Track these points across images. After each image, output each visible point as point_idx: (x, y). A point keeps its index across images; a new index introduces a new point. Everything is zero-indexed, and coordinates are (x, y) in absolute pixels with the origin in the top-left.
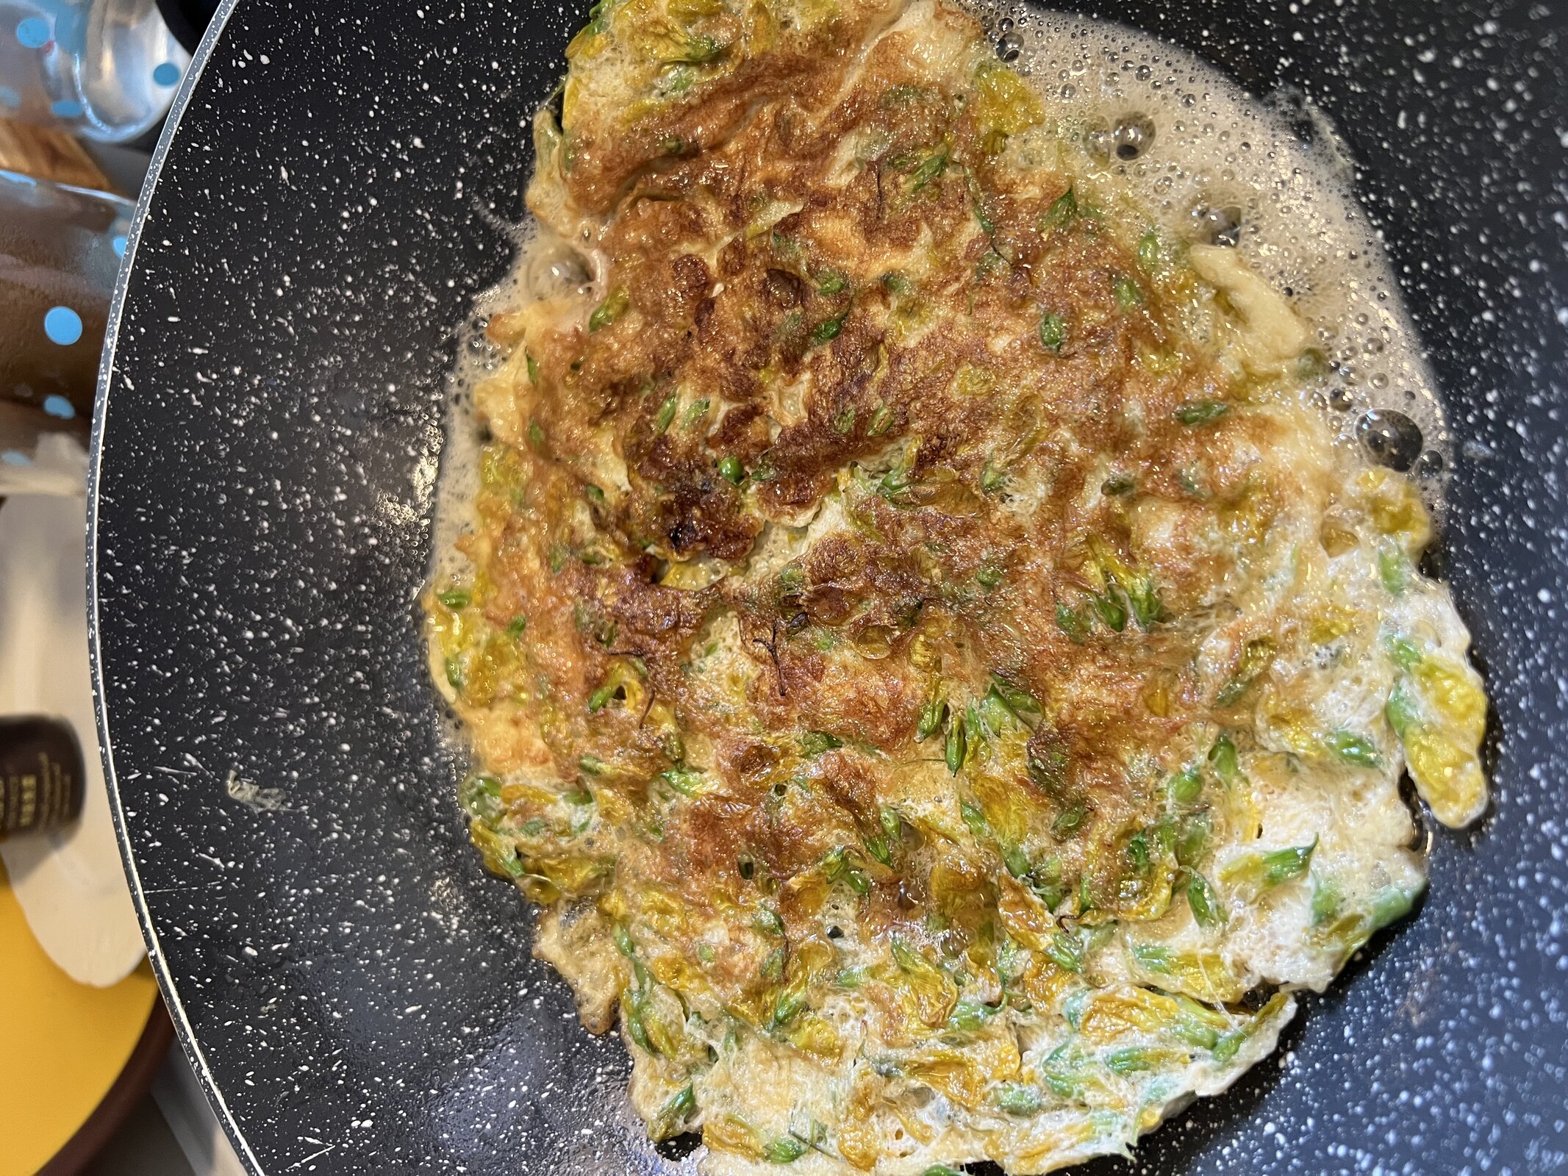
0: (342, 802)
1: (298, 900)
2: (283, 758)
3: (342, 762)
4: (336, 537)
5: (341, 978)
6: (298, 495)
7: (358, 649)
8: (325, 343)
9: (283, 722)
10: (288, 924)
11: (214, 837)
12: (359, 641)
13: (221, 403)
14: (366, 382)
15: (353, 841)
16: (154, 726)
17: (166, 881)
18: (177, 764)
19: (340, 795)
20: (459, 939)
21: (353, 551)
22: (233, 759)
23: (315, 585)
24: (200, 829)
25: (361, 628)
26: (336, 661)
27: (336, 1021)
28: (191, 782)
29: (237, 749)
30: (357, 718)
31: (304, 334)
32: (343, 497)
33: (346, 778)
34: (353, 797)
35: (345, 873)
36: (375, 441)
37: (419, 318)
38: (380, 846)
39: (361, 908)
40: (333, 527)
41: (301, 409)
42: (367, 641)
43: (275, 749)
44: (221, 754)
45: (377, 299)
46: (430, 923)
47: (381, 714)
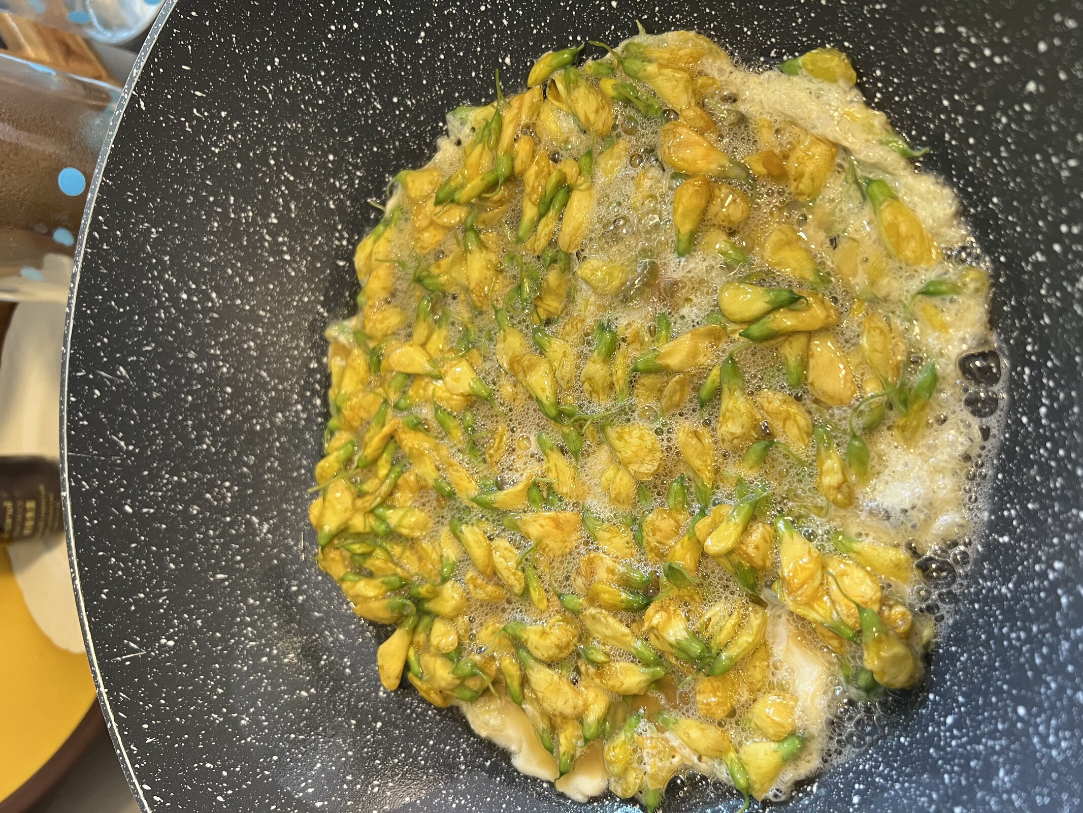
0: (216, 425)
1: (169, 483)
2: (185, 385)
3: (223, 398)
4: (263, 246)
5: (181, 542)
6: (244, 210)
7: (256, 327)
8: (293, 113)
9: (192, 361)
10: (157, 497)
11: (124, 427)
12: (258, 320)
13: (207, 134)
14: (315, 147)
15: (216, 453)
16: (103, 343)
17: (84, 449)
18: (112, 372)
19: (216, 420)
20: (264, 540)
21: (271, 260)
22: (152, 378)
23: (238, 275)
24: (117, 419)
25: (262, 313)
26: (239, 331)
27: (171, 570)
28: (118, 386)
29: (155, 371)
30: (242, 372)
31: (279, 102)
32: (275, 221)
33: (222, 411)
34: (224, 425)
35: (204, 474)
36: (308, 190)
37: (366, 116)
38: (232, 463)
39: (207, 500)
40: (262, 239)
41: (262, 153)
42: (264, 323)
43: (180, 378)
44: (143, 372)
45: (338, 94)
46: (249, 523)
47: (258, 375)
